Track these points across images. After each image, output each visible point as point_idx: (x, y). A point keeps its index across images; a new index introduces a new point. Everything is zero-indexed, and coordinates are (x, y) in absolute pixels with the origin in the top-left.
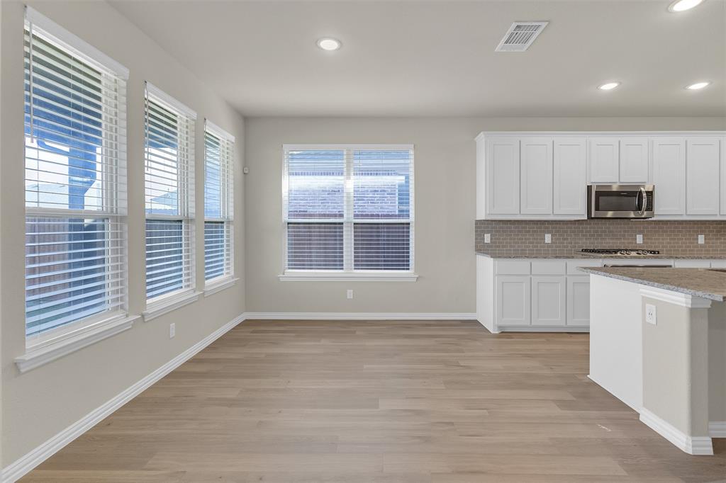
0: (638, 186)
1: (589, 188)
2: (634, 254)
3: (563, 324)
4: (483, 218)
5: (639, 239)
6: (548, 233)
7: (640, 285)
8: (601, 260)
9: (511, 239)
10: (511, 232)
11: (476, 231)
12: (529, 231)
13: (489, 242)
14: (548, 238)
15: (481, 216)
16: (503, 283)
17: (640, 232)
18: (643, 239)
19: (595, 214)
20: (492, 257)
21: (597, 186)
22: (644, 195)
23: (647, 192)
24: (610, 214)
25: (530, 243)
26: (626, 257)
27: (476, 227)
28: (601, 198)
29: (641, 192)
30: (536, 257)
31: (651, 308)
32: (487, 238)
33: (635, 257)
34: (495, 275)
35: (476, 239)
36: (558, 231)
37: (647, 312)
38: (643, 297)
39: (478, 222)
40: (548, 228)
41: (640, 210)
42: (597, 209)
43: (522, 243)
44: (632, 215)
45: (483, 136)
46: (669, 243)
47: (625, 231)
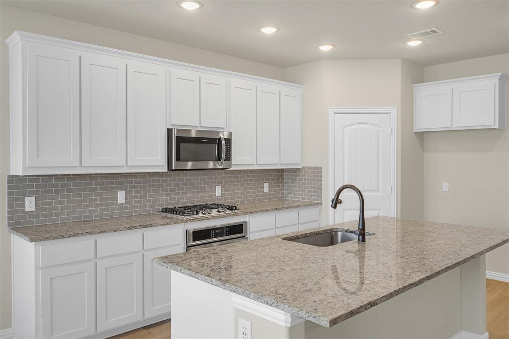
0: (218, 132)
1: (169, 132)
2: (214, 212)
3: (139, 318)
4: (20, 173)
5: (218, 191)
6: (121, 190)
7: (234, 294)
8: (182, 225)
9: (68, 202)
10: (68, 191)
11: (10, 194)
12: (96, 189)
13: (33, 209)
14: (121, 197)
15: (18, 169)
16: (51, 278)
17: (219, 183)
18: (222, 191)
19: (176, 166)
20: (31, 241)
21: (178, 130)
22: (223, 142)
23: (225, 139)
24: (190, 165)
25: (97, 205)
26: (207, 218)
27: (9, 188)
28: (182, 145)
29: (220, 139)
30: (103, 232)
31: (244, 324)
32: (30, 204)
33: (216, 217)
34: (37, 268)
35: (10, 206)
36: (134, 187)
37: (241, 330)
38: (236, 309)
39: (12, 179)
40: (122, 183)
41: (219, 160)
42: (178, 159)
43: (85, 206)
44: (211, 165)
45: (19, 38)
46: (243, 193)
47: (205, 183)
